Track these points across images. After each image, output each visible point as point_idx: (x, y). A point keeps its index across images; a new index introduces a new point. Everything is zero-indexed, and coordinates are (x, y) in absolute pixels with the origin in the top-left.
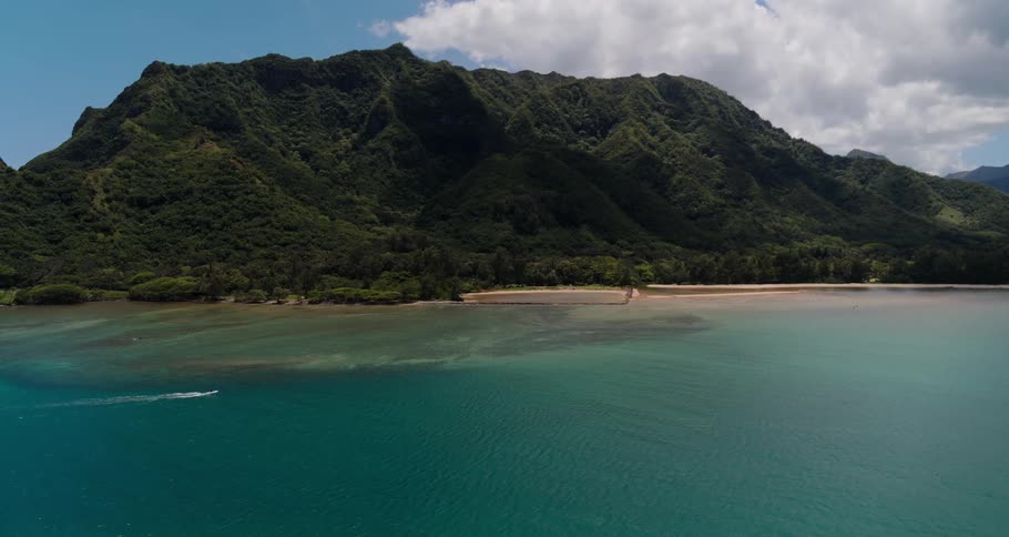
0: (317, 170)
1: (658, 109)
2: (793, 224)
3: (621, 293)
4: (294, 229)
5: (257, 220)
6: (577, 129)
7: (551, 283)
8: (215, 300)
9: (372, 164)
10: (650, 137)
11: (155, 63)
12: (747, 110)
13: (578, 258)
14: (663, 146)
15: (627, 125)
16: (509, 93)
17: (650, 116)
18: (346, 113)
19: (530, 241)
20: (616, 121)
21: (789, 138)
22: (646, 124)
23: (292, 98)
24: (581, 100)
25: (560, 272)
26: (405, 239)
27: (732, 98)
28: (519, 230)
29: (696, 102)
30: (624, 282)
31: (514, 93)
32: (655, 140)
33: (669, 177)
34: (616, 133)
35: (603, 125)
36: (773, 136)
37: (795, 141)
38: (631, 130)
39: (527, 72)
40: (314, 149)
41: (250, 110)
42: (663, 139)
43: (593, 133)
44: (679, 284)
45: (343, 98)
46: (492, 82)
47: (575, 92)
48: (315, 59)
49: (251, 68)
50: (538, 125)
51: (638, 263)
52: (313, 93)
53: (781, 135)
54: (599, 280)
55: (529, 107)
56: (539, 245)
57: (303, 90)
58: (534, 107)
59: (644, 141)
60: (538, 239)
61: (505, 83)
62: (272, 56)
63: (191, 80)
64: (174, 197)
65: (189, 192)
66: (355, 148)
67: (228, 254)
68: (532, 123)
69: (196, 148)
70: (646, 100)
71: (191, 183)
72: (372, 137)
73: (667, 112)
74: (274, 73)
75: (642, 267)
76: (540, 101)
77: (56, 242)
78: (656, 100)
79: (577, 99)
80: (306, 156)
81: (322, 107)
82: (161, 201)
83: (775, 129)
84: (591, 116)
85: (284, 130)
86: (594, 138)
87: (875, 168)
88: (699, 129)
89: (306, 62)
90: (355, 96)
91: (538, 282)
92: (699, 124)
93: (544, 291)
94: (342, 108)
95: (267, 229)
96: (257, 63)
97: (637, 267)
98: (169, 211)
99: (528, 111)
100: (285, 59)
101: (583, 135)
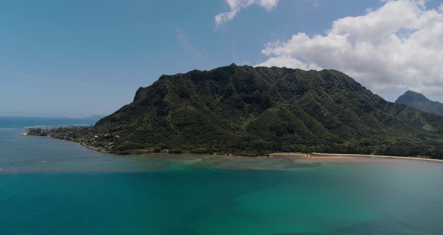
0: (212, 109)
1: (321, 85)
2: (364, 131)
3: (305, 155)
4: (222, 135)
5: (211, 132)
6: (292, 92)
7: (288, 152)
8: (212, 154)
9: (228, 108)
10: (318, 97)
11: (163, 75)
12: (356, 83)
13: (294, 145)
14: (323, 100)
15: (310, 92)
16: (268, 77)
17: (319, 88)
18: (217, 89)
19: (281, 138)
20: (307, 90)
21: (372, 94)
22: (317, 91)
23: (201, 84)
24: (294, 81)
25: (290, 149)
26: (249, 138)
27: (351, 78)
28: (278, 135)
29: (336, 81)
30: (306, 152)
31: (270, 76)
32: (319, 98)
33: (324, 113)
34: (307, 95)
35: (302, 91)
36: (366, 93)
37: (374, 95)
38: (312, 94)
39: (274, 67)
40: (211, 102)
41: (190, 89)
42: (323, 97)
43: (298, 94)
44: (321, 153)
45: (216, 84)
46: (262, 72)
47: (292, 78)
48: (208, 71)
49: (189, 75)
50: (279, 91)
51: (311, 146)
52: (207, 82)
53: (369, 93)
54: (300, 151)
55: (276, 84)
56: (283, 140)
57: (204, 81)
58: (278, 85)
59: (316, 98)
60: (283, 138)
61: (267, 72)
62: (195, 71)
63: (173, 80)
64: (187, 124)
65: (192, 123)
66: (222, 101)
67: (206, 141)
68: (277, 91)
69: (186, 107)
70: (318, 82)
71: (192, 120)
72: (227, 98)
73: (325, 86)
74: (196, 76)
75: (312, 147)
76: (280, 82)
77: (167, 137)
78: (321, 82)
79: (293, 81)
80: (208, 104)
81: (211, 87)
82: (184, 125)
83: (367, 90)
84: (298, 87)
85: (200, 95)
86: (298, 95)
87: (403, 107)
88: (336, 93)
89: (205, 72)
90: (221, 83)
91: (285, 151)
92: (336, 91)
93: (286, 154)
94: (216, 87)
95: (214, 134)
96: (190, 73)
97: (310, 147)
98: (187, 128)
99: (276, 86)
100: (199, 71)
101: (295, 94)
